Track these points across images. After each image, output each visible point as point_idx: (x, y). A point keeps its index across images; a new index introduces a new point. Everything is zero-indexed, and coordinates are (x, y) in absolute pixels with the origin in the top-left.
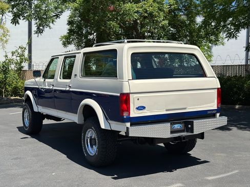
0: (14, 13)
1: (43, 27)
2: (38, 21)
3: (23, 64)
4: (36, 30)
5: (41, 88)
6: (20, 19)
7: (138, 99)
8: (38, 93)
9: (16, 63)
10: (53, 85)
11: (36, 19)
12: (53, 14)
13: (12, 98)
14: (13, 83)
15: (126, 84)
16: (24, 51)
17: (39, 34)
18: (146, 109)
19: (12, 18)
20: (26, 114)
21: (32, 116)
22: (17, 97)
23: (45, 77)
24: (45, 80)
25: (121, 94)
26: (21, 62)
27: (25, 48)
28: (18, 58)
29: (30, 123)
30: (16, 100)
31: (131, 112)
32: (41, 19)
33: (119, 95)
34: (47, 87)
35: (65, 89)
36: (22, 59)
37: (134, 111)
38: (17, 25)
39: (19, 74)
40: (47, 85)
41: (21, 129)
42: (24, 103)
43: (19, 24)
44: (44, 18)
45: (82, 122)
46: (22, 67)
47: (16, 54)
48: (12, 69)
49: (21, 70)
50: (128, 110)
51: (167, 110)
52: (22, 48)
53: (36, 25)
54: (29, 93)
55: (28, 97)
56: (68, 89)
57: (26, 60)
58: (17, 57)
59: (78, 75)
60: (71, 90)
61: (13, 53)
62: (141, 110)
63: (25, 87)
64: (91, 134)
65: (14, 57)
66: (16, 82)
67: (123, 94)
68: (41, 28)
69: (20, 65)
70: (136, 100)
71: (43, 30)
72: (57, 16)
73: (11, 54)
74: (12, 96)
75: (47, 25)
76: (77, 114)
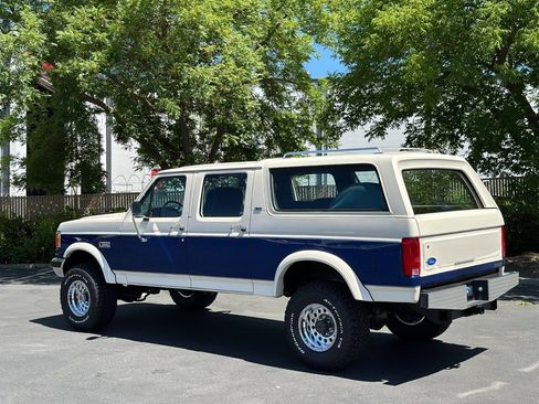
10: (182, 229)
15: (412, 223)
24: (145, 220)
25: (404, 239)
31: (421, 268)
33: (400, 240)
35: (225, 235)
37: (425, 266)
50: (418, 266)
59: (265, 208)
62: (432, 264)
67: (407, 240)
70: (426, 248)
76: (273, 279)
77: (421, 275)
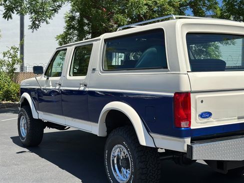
0: (7, 6)
1: (39, 21)
2: (33, 14)
3: (15, 66)
4: (31, 25)
5: (44, 89)
6: (13, 13)
7: (202, 102)
8: (39, 95)
9: (8, 65)
10: (60, 85)
11: (32, 13)
12: (50, 8)
13: (3, 102)
14: (4, 86)
15: (184, 79)
16: (16, 52)
17: (35, 30)
18: (212, 116)
19: (4, 11)
20: (23, 122)
21: (30, 124)
22: (8, 102)
23: (48, 74)
24: (48, 79)
25: (176, 94)
26: (13, 64)
27: (18, 49)
28: (10, 60)
29: (28, 133)
30: (8, 105)
31: (192, 120)
32: (36, 12)
33: (173, 95)
34: (51, 87)
35: (77, 89)
36: (15, 60)
37: (196, 119)
38: (10, 19)
39: (11, 77)
40: (51, 84)
41: (16, 140)
42: (20, 108)
43: (11, 18)
44: (40, 12)
45: (104, 134)
46: (15, 69)
47: (8, 55)
48: (4, 72)
49: (13, 73)
50: (188, 118)
51: (239, 118)
52: (15, 49)
53: (31, 20)
54: (26, 95)
55: (25, 100)
56: (82, 88)
57: (18, 61)
58: (9, 58)
59: (98, 69)
60: (87, 89)
61: (5, 54)
62: (207, 117)
63: (21, 88)
64: (119, 151)
65: (6, 58)
66: (8, 85)
67: (178, 94)
68: (37, 22)
69: (12, 67)
70: (199, 102)
71: (38, 26)
72: (55, 10)
73: (3, 55)
74: (3, 100)
75: (43, 20)
76: (97, 122)
77: (192, 127)
